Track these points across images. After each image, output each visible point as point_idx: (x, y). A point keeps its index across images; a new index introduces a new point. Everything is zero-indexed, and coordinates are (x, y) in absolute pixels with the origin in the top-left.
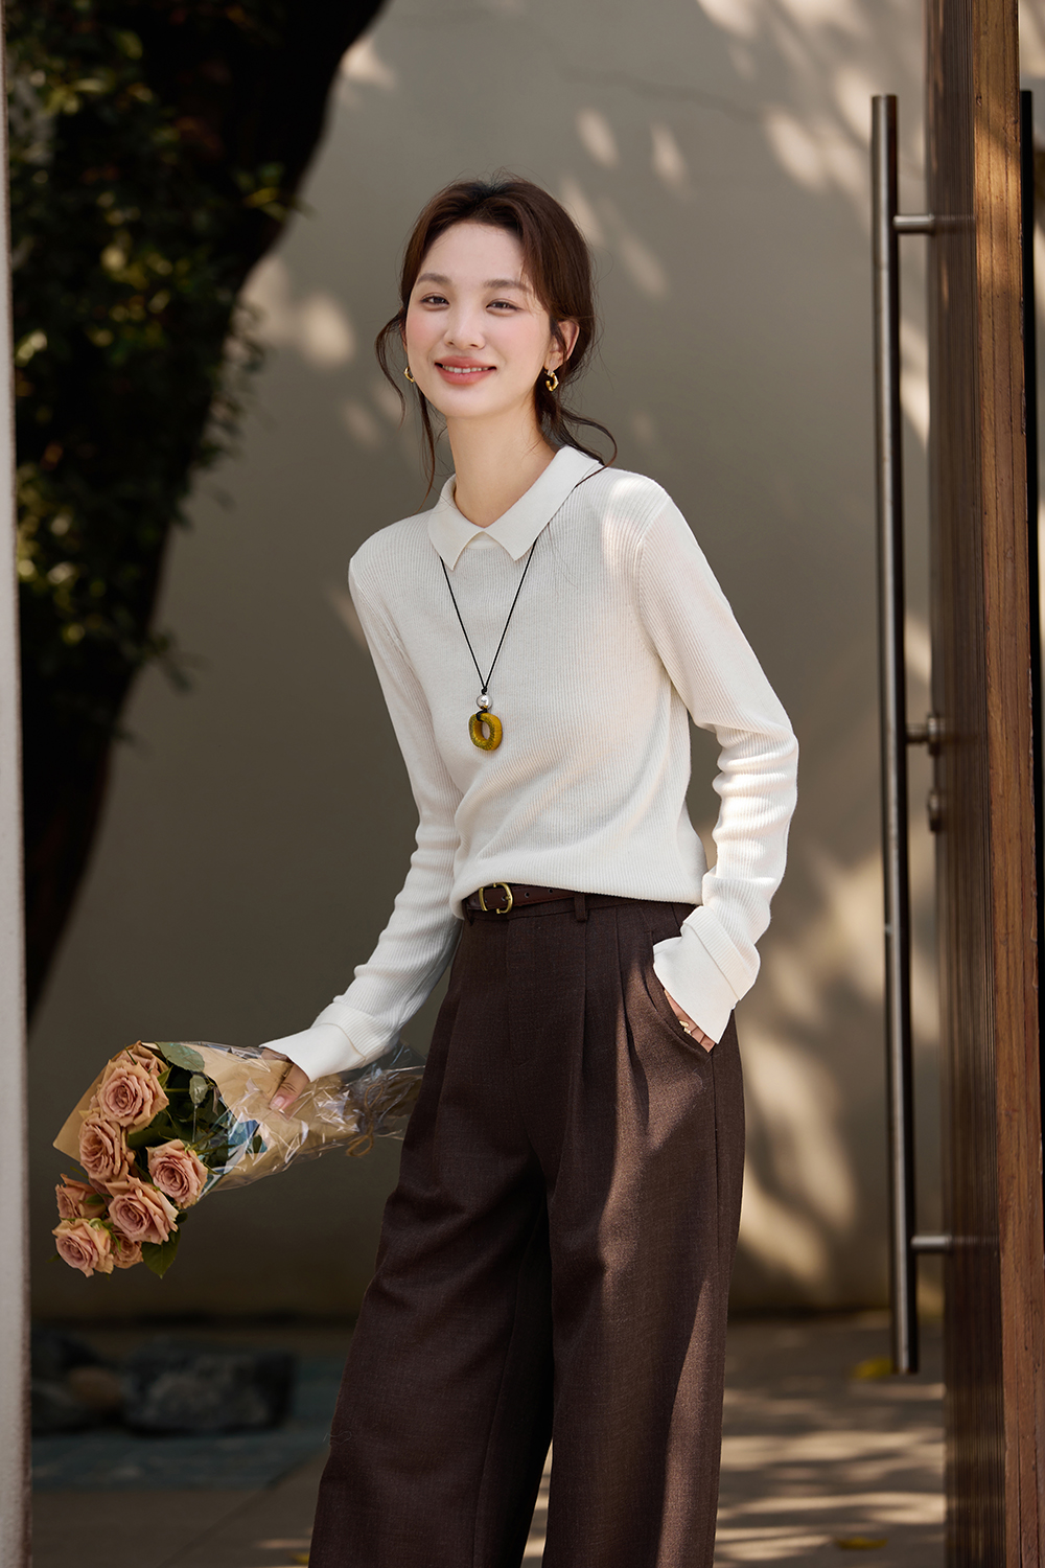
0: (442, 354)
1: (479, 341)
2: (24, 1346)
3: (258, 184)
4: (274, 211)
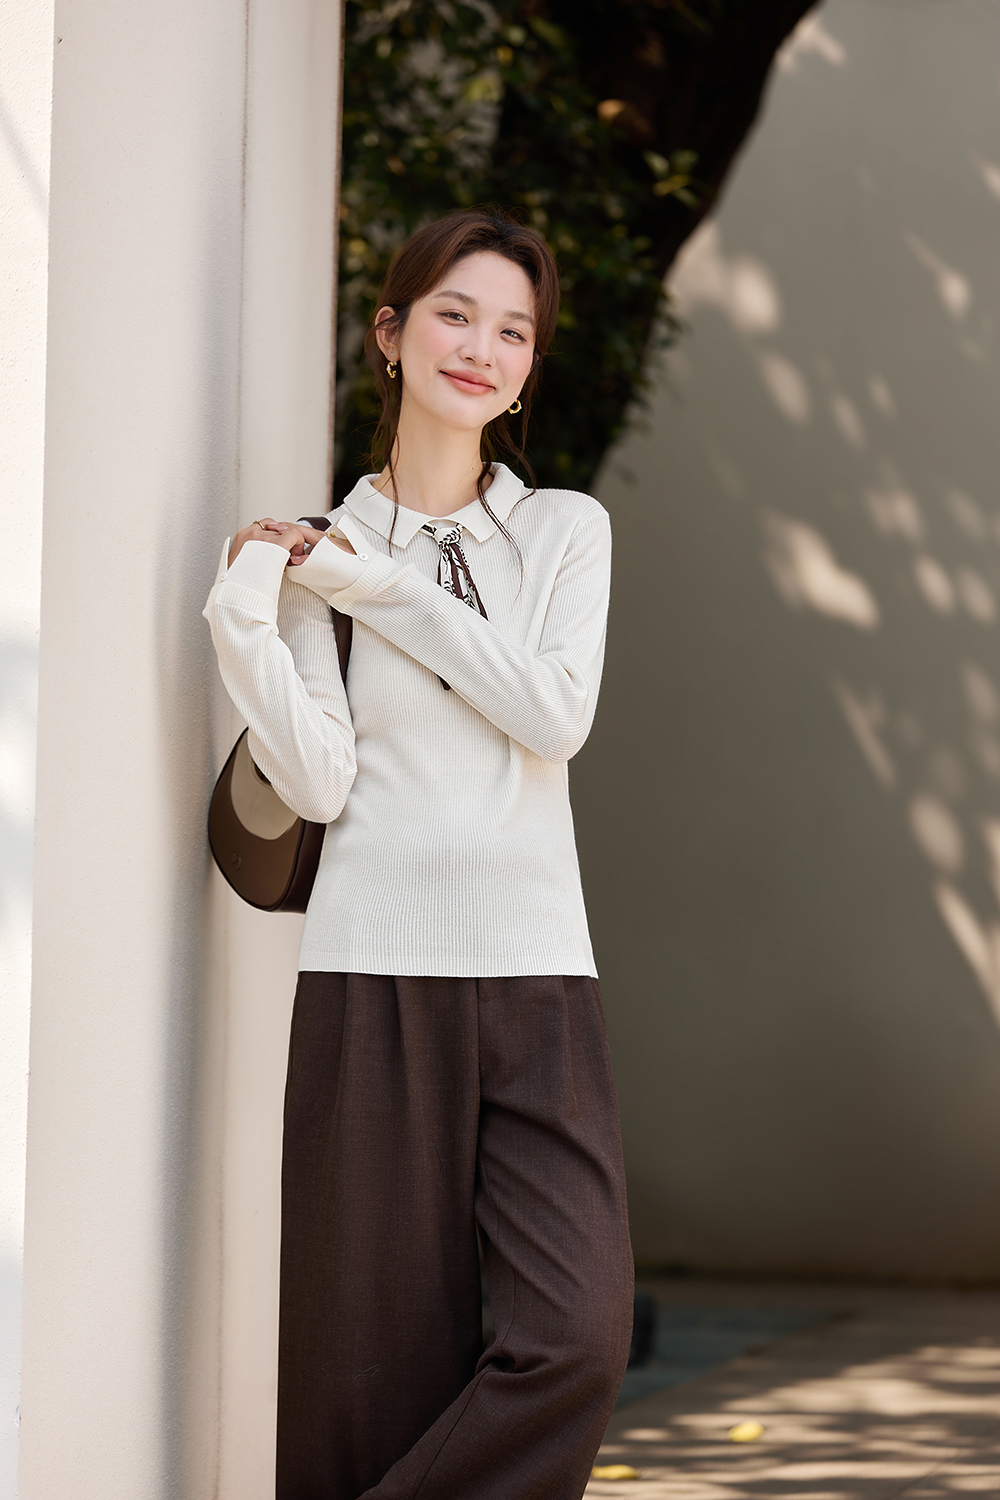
1: (493, 361)
3: (672, 170)
4: (686, 197)
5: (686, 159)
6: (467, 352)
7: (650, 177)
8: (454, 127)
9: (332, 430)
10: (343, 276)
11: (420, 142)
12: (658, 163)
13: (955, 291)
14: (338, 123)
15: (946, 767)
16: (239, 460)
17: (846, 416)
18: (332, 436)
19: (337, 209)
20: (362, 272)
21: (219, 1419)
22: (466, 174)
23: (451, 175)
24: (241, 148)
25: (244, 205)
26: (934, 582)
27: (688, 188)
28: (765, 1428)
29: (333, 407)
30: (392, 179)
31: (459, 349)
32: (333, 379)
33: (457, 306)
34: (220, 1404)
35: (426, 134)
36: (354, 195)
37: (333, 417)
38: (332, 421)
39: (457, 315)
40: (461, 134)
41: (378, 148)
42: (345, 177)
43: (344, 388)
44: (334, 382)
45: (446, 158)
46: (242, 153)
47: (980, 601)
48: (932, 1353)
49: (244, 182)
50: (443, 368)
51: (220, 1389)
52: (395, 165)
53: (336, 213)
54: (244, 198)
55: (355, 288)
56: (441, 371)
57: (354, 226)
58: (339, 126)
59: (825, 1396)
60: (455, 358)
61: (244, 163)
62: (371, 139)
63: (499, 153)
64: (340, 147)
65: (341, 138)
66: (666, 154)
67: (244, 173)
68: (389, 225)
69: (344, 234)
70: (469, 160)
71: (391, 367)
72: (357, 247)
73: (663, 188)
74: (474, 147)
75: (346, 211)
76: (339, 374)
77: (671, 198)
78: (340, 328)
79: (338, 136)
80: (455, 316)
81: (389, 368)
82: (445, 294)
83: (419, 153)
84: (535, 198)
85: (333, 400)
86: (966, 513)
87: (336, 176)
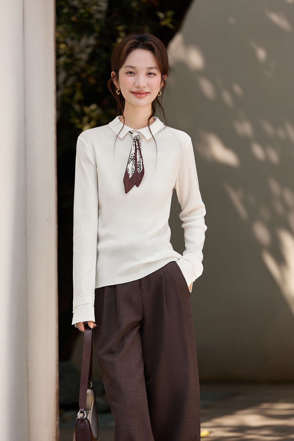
0: (135, 90)
1: (146, 85)
2: (56, 380)
3: (166, 18)
4: (171, 26)
5: (170, 13)
6: (136, 85)
7: (159, 20)
8: (93, 5)
9: (56, 107)
10: (58, 56)
11: (82, 11)
12: (161, 15)
13: (261, 54)
14: (54, 5)
15: (265, 212)
16: (25, 118)
17: (227, 97)
18: (56, 109)
19: (55, 34)
20: (65, 54)
21: (29, 435)
22: (98, 21)
23: (93, 21)
24: (22, 15)
25: (24, 33)
26: (258, 151)
27: (171, 23)
28: (210, 432)
29: (56, 100)
30: (73, 23)
31: (134, 84)
32: (55, 90)
33: (131, 70)
34: (29, 430)
35: (83, 8)
36: (61, 29)
37: (56, 102)
38: (56, 104)
39: (132, 72)
40: (95, 8)
41: (68, 13)
42: (58, 23)
43: (60, 93)
44: (56, 91)
45: (91, 16)
46: (23, 16)
47: (274, 157)
48: (265, 406)
49: (24, 26)
50: (131, 91)
51: (29, 425)
52: (74, 19)
53: (55, 35)
54: (24, 31)
55: (62, 60)
56: (131, 92)
57: (61, 39)
58: (54, 6)
59: (231, 421)
60: (134, 87)
61: (23, 20)
62: (66, 10)
63: (109, 13)
64: (55, 13)
65: (55, 10)
66: (163, 12)
67: (24, 23)
68: (72, 39)
69: (58, 42)
70: (98, 16)
71: (118, 91)
72: (62, 46)
73: (163, 23)
74: (100, 12)
75: (59, 34)
76: (58, 88)
77: (165, 27)
78: (57, 73)
79: (54, 9)
80: (131, 73)
81: (117, 91)
82: (126, 67)
83: (82, 15)
84: (121, 28)
85: (56, 97)
86: (268, 128)
87: (54, 23)
